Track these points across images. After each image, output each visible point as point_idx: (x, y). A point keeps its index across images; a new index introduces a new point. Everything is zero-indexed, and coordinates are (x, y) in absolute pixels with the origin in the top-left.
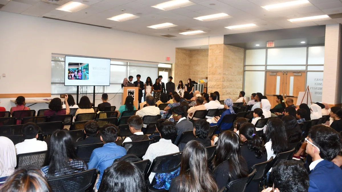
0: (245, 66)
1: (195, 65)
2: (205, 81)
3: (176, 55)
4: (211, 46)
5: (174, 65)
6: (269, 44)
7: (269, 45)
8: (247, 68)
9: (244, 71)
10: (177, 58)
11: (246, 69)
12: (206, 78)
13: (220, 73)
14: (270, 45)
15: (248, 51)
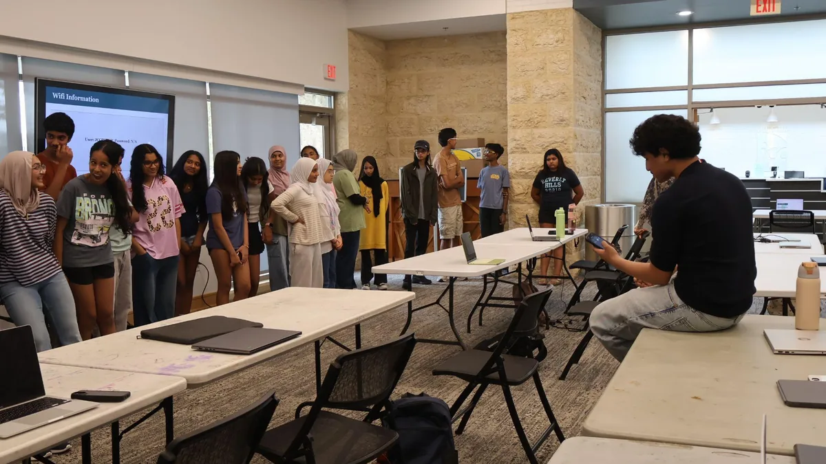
0: (605, 92)
1: (409, 98)
2: (475, 154)
3: (350, 59)
4: (515, 16)
5: (344, 101)
6: (758, 5)
7: (761, 8)
8: (612, 101)
9: (605, 111)
10: (353, 71)
11: (608, 106)
12: (476, 144)
13: (562, 121)
14: (765, 9)
15: (611, 40)
